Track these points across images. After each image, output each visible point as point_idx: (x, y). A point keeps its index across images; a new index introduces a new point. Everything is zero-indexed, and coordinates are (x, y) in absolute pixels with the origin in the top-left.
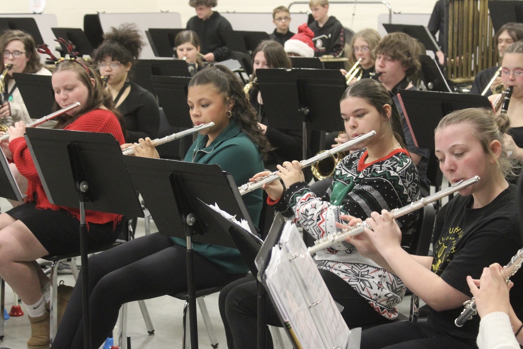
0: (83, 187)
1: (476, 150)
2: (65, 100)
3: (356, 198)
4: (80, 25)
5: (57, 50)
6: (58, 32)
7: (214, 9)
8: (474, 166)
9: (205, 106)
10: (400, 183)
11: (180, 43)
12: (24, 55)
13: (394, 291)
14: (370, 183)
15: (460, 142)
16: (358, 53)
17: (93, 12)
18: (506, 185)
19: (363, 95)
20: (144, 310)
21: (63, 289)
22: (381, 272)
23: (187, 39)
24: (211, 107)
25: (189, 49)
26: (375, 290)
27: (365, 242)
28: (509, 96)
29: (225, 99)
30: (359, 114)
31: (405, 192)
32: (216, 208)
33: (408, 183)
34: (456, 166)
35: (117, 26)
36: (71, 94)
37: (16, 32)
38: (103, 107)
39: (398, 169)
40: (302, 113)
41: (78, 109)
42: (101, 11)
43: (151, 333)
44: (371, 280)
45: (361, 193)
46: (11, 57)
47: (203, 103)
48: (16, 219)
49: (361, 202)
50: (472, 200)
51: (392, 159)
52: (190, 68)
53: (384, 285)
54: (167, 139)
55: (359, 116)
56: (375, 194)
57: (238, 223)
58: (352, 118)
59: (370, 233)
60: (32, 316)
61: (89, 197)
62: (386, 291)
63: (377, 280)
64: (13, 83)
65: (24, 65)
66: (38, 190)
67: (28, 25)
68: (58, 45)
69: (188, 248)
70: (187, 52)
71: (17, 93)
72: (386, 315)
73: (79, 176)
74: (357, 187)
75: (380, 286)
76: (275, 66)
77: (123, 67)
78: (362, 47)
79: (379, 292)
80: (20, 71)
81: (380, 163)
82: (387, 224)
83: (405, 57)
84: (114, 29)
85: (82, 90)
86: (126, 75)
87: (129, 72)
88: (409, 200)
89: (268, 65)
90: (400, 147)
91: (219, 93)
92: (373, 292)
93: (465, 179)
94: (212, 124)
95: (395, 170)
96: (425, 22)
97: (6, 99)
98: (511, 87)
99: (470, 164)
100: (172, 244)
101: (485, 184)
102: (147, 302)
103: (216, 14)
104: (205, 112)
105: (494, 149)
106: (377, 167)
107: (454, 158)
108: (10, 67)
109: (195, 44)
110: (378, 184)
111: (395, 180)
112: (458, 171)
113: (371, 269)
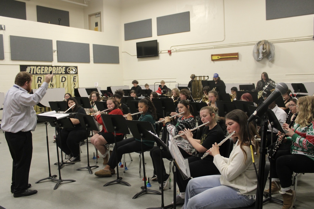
0: (115, 127)
1: (208, 116)
2: (109, 107)
3: (180, 127)
4: (106, 89)
5: (101, 95)
6: (101, 91)
7: (138, 85)
8: (208, 119)
9: (142, 107)
10: (190, 124)
11: (131, 93)
12: (96, 97)
13: (191, 148)
14: (183, 123)
15: (205, 114)
16: (173, 93)
17: (109, 86)
18: (216, 124)
19: (183, 103)
20: (130, 155)
21: (111, 151)
22: (188, 144)
23: (133, 92)
24: (143, 108)
25: (133, 94)
26: (187, 148)
27: (185, 137)
28: (211, 103)
29: (146, 106)
30: (181, 107)
31: (191, 126)
32: (150, 132)
33: (192, 124)
34: (204, 119)
35: (118, 90)
36: (110, 105)
37: (94, 92)
38: (118, 108)
39: (190, 120)
40: (163, 108)
41: (112, 109)
42: (111, 86)
43: (132, 160)
44: (185, 146)
45: (181, 126)
46: (93, 97)
47: (141, 107)
48: (100, 135)
49: (181, 128)
50: (209, 128)
51: (189, 118)
52: (134, 98)
53: (189, 147)
54: (134, 114)
55: (181, 108)
56: (184, 126)
57: (155, 135)
58: (180, 108)
59: (186, 134)
60: (103, 157)
61: (116, 130)
62: (189, 148)
63: (187, 146)
64: (94, 103)
65: (96, 99)
66: (104, 128)
67: (96, 90)
68: (102, 94)
69: (142, 141)
70: (133, 95)
71: (95, 106)
72: (189, 154)
73: (114, 125)
74: (180, 124)
75: (188, 147)
76: (155, 97)
77: (119, 99)
78: (174, 92)
79: (188, 149)
80: (96, 100)
81: (186, 119)
82: (190, 133)
83: (186, 94)
84: (117, 90)
85: (113, 104)
86: (120, 101)
87: (121, 100)
88: (192, 128)
89: (153, 97)
90: (192, 116)
91: (145, 105)
92: (186, 149)
93: (206, 122)
94: (142, 112)
95: (189, 121)
96: (187, 86)
97: (93, 107)
98: (211, 101)
99: (207, 119)
100: (135, 140)
101: (211, 123)
102: (131, 153)
103: (138, 86)
104: (141, 109)
105: (213, 115)
106: (185, 120)
107: (204, 117)
108: (93, 100)
109: (135, 93)
110: (185, 124)
111: (189, 123)
112: (205, 120)
113: (185, 144)
